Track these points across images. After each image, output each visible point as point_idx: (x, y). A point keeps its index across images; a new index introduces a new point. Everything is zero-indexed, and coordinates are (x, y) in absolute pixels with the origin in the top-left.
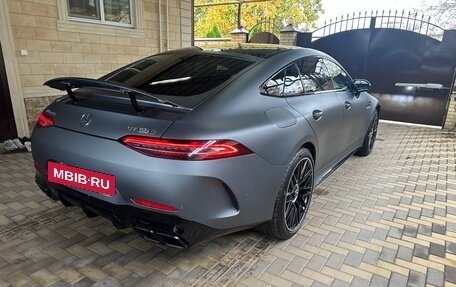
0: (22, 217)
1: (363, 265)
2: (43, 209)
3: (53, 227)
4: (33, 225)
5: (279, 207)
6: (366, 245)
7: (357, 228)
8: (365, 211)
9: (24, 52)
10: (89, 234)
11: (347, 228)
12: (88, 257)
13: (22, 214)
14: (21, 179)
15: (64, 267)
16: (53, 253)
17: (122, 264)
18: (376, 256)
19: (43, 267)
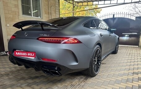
0: (4, 73)
1: (122, 83)
2: (11, 70)
3: (14, 75)
4: (7, 75)
5: (91, 64)
6: (121, 77)
7: (117, 73)
8: (119, 68)
9: (8, 25)
10: (26, 77)
11: (114, 73)
12: (25, 84)
13: (4, 72)
14: (4, 62)
15: (17, 86)
16: (13, 83)
17: (37, 85)
18: (126, 81)
19: (10, 87)
